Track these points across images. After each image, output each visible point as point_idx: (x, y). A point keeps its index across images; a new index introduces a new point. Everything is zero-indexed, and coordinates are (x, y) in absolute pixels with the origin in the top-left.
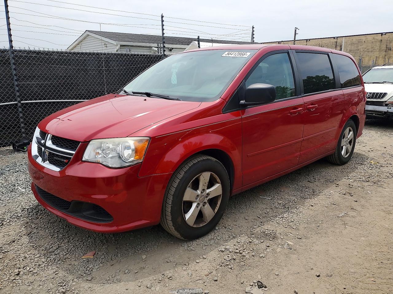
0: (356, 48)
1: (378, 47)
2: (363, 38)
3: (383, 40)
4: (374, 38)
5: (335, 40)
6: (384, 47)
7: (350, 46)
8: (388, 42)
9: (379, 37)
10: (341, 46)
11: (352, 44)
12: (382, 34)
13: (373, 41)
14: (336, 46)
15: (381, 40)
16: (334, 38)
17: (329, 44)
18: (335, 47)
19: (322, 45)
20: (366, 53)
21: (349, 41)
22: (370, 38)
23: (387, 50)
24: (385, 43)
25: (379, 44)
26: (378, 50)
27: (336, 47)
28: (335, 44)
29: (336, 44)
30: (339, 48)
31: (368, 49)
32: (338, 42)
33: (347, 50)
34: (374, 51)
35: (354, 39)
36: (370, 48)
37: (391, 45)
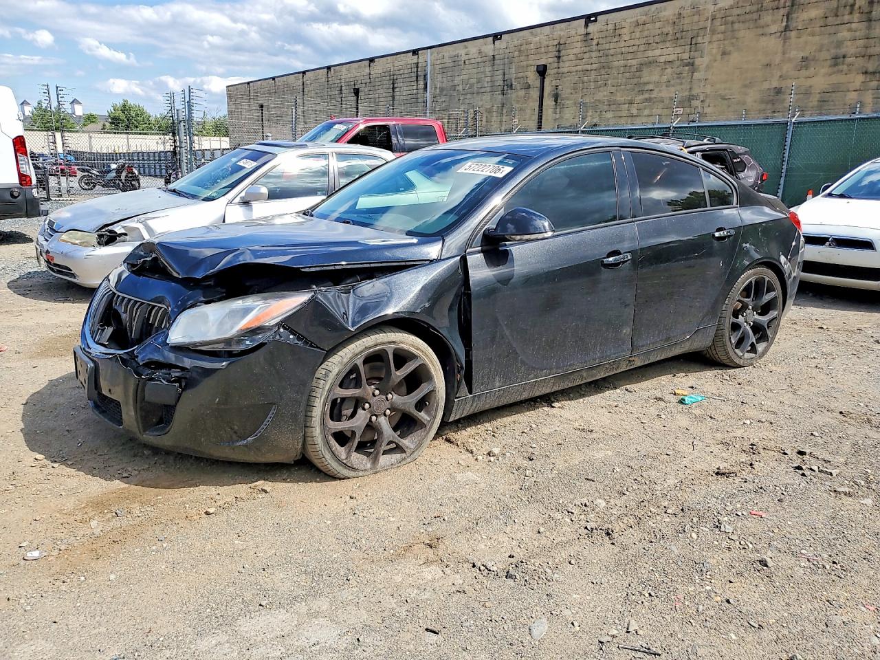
0: (451, 84)
1: (489, 79)
2: (460, 50)
3: (497, 57)
4: (480, 53)
5: (412, 59)
7: (439, 76)
8: (506, 61)
9: (488, 47)
10: (425, 76)
11: (444, 70)
12: (494, 37)
13: (479, 60)
14: (417, 78)
15: (493, 56)
16: (414, 52)
17: (406, 71)
18: (415, 79)
19: (394, 75)
20: (469, 96)
21: (439, 62)
22: (473, 48)
23: (506, 87)
24: (501, 67)
25: (490, 69)
26: (488, 89)
27: (417, 81)
28: (416, 69)
29: (417, 71)
30: (422, 82)
31: (472, 86)
32: (420, 65)
33: (436, 88)
34: (483, 90)
35: (446, 55)
36: (474, 81)
37: (512, 73)
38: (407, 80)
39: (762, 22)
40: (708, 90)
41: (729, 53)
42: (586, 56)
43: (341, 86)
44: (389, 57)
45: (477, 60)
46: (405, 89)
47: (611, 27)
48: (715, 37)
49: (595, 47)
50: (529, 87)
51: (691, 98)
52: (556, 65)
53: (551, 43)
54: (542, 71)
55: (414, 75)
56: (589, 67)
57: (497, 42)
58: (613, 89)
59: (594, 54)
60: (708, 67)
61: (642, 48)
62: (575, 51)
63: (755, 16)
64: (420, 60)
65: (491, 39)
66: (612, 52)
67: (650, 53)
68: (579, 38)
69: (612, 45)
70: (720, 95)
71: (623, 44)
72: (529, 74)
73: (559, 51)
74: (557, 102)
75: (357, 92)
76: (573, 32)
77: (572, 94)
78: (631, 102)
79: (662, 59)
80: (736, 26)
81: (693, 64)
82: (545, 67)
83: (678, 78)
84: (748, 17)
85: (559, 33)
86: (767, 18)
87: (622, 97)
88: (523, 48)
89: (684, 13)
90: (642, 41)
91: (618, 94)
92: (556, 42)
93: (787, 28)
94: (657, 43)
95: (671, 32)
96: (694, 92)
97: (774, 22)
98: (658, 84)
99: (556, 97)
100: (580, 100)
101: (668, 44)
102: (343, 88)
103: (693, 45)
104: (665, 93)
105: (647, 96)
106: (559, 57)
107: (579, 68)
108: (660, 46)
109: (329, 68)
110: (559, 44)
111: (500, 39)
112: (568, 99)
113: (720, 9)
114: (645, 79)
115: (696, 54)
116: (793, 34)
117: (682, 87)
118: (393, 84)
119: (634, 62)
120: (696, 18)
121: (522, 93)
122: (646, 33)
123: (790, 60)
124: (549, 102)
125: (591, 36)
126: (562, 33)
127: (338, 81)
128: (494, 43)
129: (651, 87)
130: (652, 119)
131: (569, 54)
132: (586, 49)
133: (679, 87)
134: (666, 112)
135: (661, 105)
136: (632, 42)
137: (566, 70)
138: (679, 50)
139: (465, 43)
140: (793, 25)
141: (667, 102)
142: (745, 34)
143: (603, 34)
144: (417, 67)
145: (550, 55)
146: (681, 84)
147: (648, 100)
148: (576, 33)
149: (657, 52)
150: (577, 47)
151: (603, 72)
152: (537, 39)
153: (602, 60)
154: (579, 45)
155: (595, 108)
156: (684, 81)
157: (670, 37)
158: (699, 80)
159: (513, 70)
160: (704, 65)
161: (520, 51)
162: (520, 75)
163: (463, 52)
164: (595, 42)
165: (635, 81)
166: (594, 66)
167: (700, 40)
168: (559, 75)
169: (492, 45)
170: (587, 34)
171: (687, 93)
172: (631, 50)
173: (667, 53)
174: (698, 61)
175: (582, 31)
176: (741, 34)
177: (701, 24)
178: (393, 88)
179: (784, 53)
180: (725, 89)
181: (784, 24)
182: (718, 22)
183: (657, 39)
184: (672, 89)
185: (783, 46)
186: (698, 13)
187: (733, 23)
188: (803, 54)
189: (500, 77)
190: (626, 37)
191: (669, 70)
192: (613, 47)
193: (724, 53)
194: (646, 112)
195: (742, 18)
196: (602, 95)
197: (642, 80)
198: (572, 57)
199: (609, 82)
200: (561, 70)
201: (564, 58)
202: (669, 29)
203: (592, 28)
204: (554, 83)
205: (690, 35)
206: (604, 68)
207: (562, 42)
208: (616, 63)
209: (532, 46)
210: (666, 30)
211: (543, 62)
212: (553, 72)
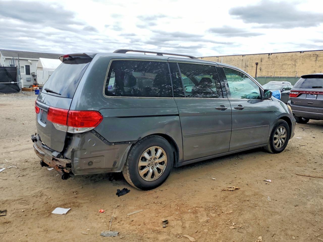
1: (241, 64)
2: (233, 57)
3: (243, 60)
6: (244, 65)
8: (246, 61)
9: (241, 58)
11: (227, 61)
12: (243, 56)
13: (238, 60)
16: (217, 57)
21: (225, 59)
22: (236, 57)
23: (246, 67)
25: (242, 62)
26: (241, 67)
34: (239, 67)
35: (228, 58)
36: (237, 64)
37: (248, 64)
39: (311, 58)
40: (299, 70)
42: (269, 61)
44: (208, 57)
47: (275, 56)
48: (300, 60)
49: (271, 60)
50: (253, 67)
51: (295, 71)
52: (261, 63)
53: (259, 58)
54: (257, 64)
56: (270, 64)
58: (276, 69)
59: (271, 61)
60: (299, 66)
61: (283, 61)
62: (266, 60)
63: (309, 57)
64: (219, 59)
65: (242, 56)
66: (275, 61)
67: (285, 62)
68: (267, 58)
71: (278, 60)
72: (253, 64)
73: (261, 60)
74: (261, 70)
76: (265, 56)
78: (280, 72)
79: (288, 64)
80: (305, 59)
81: (295, 65)
84: (307, 57)
86: (312, 58)
87: (278, 70)
88: (251, 58)
89: (293, 55)
92: (261, 58)
93: (316, 60)
95: (290, 59)
96: (296, 70)
97: (313, 59)
98: (287, 68)
99: (261, 69)
100: (267, 70)
101: (289, 61)
104: (289, 70)
105: (284, 70)
106: (261, 61)
107: (267, 64)
111: (245, 56)
112: (264, 70)
113: (302, 55)
114: (284, 67)
115: (296, 63)
116: (317, 61)
119: (281, 64)
120: (296, 56)
121: (251, 68)
122: (284, 58)
123: (317, 66)
124: (258, 70)
126: (262, 56)
129: (285, 69)
130: (286, 75)
135: (288, 72)
136: (280, 60)
137: (263, 64)
138: (292, 62)
140: (317, 60)
141: (289, 72)
142: (307, 60)
143: (273, 58)
145: (259, 61)
146: (293, 69)
147: (285, 71)
149: (287, 62)
151: (273, 65)
152: (255, 57)
153: (273, 62)
154: (267, 59)
155: (271, 72)
158: (297, 68)
159: (248, 63)
160: (298, 66)
161: (250, 59)
162: (250, 64)
164: (271, 59)
166: (271, 64)
167: (297, 61)
171: (294, 70)
172: (280, 61)
173: (289, 62)
174: (296, 65)
175: (268, 56)
176: (306, 60)
177: (297, 58)
179: (316, 64)
181: (315, 59)
182: (301, 58)
183: (287, 59)
184: (291, 69)
185: (316, 63)
186: (297, 55)
187: (304, 58)
188: (319, 65)
191: (290, 66)
193: (302, 63)
194: (284, 74)
195: (306, 57)
196: (273, 70)
199: (275, 67)
201: (263, 61)
202: (290, 58)
203: (270, 56)
204: (260, 66)
205: (295, 59)
206: (273, 64)
207: (262, 58)
208: (276, 64)
209: (254, 58)
210: (289, 58)
211: (257, 62)
212: (260, 64)
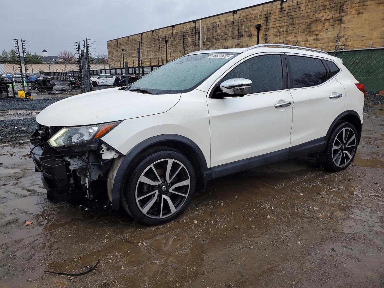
0: (212, 36)
1: (231, 33)
3: (235, 22)
4: (226, 20)
5: (194, 25)
7: (206, 33)
8: (240, 24)
9: (231, 18)
10: (199, 32)
11: (208, 30)
12: (234, 12)
13: (226, 24)
14: (195, 34)
15: (233, 21)
16: (193, 22)
17: (190, 31)
18: (194, 34)
19: (184, 33)
20: (221, 41)
21: (206, 26)
22: (223, 19)
23: (239, 36)
24: (237, 27)
25: (231, 28)
26: (231, 38)
27: (195, 35)
29: (195, 31)
30: (197, 36)
31: (222, 37)
32: (196, 28)
33: (204, 38)
34: (228, 38)
35: (209, 22)
36: (223, 34)
38: (191, 35)
40: (350, 32)
41: (362, 13)
42: (282, 19)
43: (159, 39)
44: (182, 25)
45: (225, 24)
46: (190, 40)
47: (295, 4)
48: (354, 5)
49: (286, 15)
50: (251, 36)
51: (340, 37)
52: (265, 24)
53: (263, 14)
54: (258, 28)
55: (194, 32)
56: (283, 24)
57: (235, 15)
58: (296, 35)
59: (286, 18)
60: (350, 21)
61: (312, 13)
62: (275, 17)
64: (197, 25)
65: (232, 13)
66: (295, 16)
67: (317, 16)
68: (278, 10)
69: (295, 13)
70: (357, 35)
71: (301, 12)
72: (251, 29)
73: (267, 17)
75: (166, 42)
76: (274, 8)
77: (274, 38)
78: (306, 41)
79: (323, 18)
81: (341, 20)
82: (260, 25)
83: (332, 27)
85: (267, 8)
87: (301, 38)
88: (249, 17)
90: (312, 10)
91: (299, 37)
92: (265, 13)
94: (321, 10)
95: (328, 4)
96: (342, 34)
98: (321, 31)
99: (266, 40)
100: (278, 41)
101: (327, 11)
102: (160, 40)
103: (341, 10)
104: (325, 36)
105: (315, 37)
106: (267, 20)
107: (278, 25)
108: (322, 11)
109: (153, 31)
110: (267, 14)
111: (237, 13)
112: (272, 41)
114: (314, 29)
115: (343, 15)
117: (335, 32)
118: (184, 37)
119: (308, 21)
121: (248, 39)
122: (314, 5)
124: (262, 42)
125: (284, 9)
126: (269, 8)
127: (158, 37)
128: (233, 15)
129: (317, 33)
131: (272, 19)
132: (282, 16)
133: (333, 32)
134: (325, 45)
135: (322, 42)
136: (306, 11)
137: (271, 26)
138: (333, 13)
139: (219, 16)
141: (326, 40)
142: (371, 3)
143: (291, 8)
144: (195, 29)
145: (262, 20)
146: (334, 30)
148: (276, 8)
149: (321, 15)
150: (277, 15)
151: (290, 26)
152: (255, 12)
153: (290, 20)
154: (278, 13)
156: (336, 29)
157: (328, 7)
158: (345, 28)
159: (243, 28)
160: (347, 20)
161: (246, 18)
162: (247, 30)
163: (217, 20)
164: (286, 12)
165: (309, 30)
166: (286, 24)
167: (345, 7)
168: (267, 29)
169: (232, 17)
170: (282, 8)
171: (338, 35)
172: (306, 14)
173: (326, 15)
174: (344, 18)
175: (279, 7)
176: (369, 3)
178: (184, 39)
180: (360, 32)
183: (321, 8)
184: (329, 33)
189: (237, 32)
190: (302, 9)
191: (327, 24)
192: (296, 14)
193: (359, 14)
194: (314, 45)
196: (290, 38)
197: (312, 30)
198: (274, 20)
199: (294, 32)
200: (268, 27)
201: (270, 21)
203: (284, 4)
204: (264, 33)
205: (339, 5)
206: (291, 24)
207: (268, 13)
208: (297, 22)
209: (253, 16)
210: (325, 4)
211: (259, 23)
212: (264, 28)
